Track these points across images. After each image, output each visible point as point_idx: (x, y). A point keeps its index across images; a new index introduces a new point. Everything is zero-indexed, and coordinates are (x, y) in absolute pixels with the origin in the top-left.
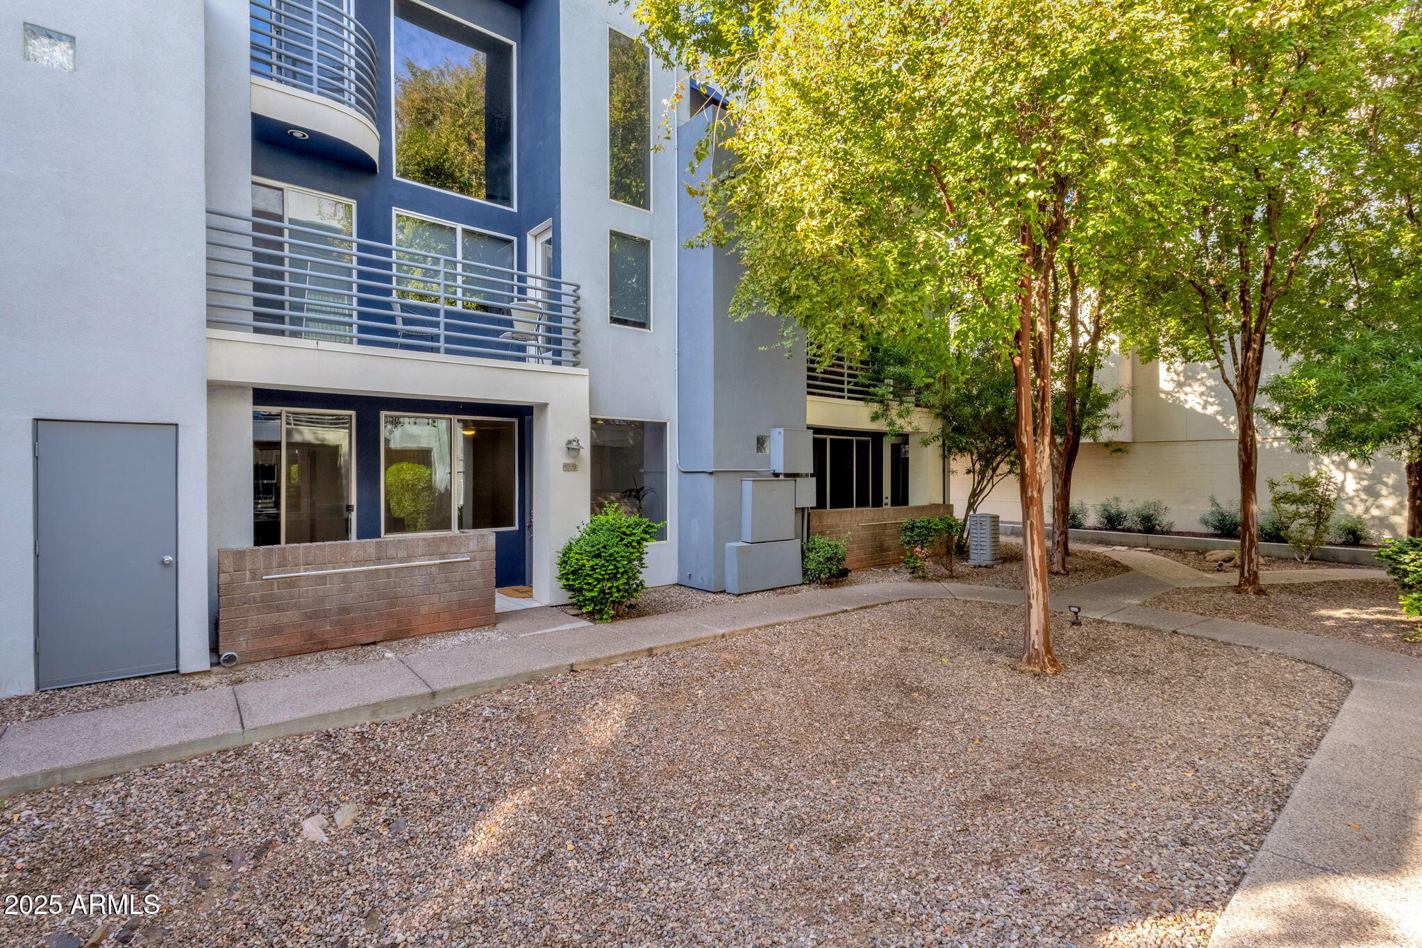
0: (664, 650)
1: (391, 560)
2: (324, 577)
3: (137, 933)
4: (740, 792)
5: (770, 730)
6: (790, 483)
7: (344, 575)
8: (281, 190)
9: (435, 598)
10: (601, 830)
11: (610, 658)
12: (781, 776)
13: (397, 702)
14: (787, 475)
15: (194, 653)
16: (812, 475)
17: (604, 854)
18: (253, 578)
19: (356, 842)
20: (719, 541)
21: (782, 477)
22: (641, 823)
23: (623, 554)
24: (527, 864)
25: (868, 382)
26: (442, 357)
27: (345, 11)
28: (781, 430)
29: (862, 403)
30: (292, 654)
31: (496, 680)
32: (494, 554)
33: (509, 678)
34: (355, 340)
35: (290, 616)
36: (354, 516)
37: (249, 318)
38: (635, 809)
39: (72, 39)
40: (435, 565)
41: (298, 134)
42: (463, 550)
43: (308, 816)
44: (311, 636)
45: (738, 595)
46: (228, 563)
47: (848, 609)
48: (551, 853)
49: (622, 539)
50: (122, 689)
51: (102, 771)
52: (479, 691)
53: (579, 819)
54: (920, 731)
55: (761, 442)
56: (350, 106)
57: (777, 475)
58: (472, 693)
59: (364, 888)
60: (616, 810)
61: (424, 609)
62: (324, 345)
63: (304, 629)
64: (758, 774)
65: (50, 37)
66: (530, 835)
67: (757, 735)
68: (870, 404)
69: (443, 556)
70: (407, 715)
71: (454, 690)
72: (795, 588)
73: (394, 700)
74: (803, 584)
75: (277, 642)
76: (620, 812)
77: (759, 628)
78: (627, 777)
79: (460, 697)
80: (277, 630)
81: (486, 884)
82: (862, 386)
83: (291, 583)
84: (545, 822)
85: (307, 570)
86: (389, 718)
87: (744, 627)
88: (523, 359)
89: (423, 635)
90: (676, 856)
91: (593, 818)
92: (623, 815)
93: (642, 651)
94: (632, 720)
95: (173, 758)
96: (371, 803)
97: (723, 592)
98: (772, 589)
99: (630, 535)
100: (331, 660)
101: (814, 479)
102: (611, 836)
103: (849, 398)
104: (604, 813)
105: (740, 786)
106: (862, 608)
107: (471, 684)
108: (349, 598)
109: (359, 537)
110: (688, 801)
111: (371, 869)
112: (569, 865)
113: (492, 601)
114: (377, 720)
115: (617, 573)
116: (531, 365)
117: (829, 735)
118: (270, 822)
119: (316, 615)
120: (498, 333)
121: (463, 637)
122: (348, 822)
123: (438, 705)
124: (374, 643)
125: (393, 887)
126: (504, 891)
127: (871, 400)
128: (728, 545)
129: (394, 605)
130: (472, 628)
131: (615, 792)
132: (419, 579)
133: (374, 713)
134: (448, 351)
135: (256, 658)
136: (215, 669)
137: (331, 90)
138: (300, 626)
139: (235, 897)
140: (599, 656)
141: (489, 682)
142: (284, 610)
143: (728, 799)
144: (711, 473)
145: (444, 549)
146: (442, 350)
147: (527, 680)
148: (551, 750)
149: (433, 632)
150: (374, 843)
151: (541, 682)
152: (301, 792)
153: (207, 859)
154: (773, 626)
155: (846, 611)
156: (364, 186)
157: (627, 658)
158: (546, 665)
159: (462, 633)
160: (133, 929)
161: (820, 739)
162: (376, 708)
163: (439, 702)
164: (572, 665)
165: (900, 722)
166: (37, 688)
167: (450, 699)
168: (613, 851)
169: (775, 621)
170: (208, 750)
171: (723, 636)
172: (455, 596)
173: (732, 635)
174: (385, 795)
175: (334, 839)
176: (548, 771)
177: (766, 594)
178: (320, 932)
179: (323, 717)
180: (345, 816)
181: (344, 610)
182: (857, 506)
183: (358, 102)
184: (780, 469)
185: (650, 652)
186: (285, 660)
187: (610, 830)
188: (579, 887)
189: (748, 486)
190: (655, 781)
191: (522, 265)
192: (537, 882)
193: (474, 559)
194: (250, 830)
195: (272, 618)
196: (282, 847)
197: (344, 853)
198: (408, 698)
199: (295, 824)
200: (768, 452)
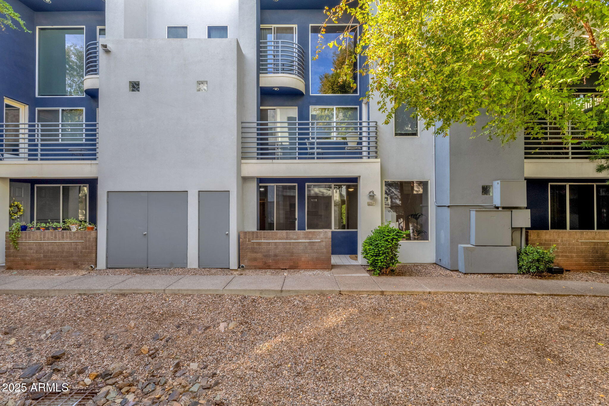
0: (391, 293)
1: (291, 239)
2: (269, 243)
3: (170, 340)
4: (376, 372)
5: (418, 347)
6: (508, 213)
7: (276, 243)
8: (275, 109)
9: (307, 255)
10: (304, 364)
11: (360, 292)
12: (404, 373)
13: (269, 291)
14: (504, 208)
15: (233, 263)
16: (527, 208)
17: (299, 374)
18: (249, 241)
19: (230, 335)
20: (454, 243)
21: (500, 209)
22: (322, 368)
23: (383, 244)
24: (271, 365)
25: (590, 146)
26: (316, 161)
27: (294, 42)
28: (499, 181)
29: (588, 160)
30: (260, 268)
31: (307, 291)
32: (330, 240)
33: (312, 291)
34: (297, 158)
35: (259, 255)
36: (297, 222)
37: (255, 155)
38: (324, 361)
39: (207, 82)
40: (307, 242)
41: (276, 89)
42: (318, 237)
43: (223, 322)
44: (265, 263)
45: (465, 274)
46: (242, 236)
47: (537, 293)
48: (281, 365)
49: (384, 238)
50: (213, 271)
51: (190, 293)
52: (299, 294)
53: (300, 356)
54: (528, 383)
55: (486, 190)
56: (296, 75)
57: (498, 208)
58: (296, 294)
59: (222, 351)
60: (316, 358)
61: (303, 259)
62: (274, 161)
63: (263, 260)
64: (393, 367)
65: (202, 83)
66: (279, 355)
67: (408, 348)
68: (594, 161)
69: (310, 239)
70: (272, 296)
71: (289, 291)
72: (510, 275)
73: (268, 290)
74: (518, 274)
75: (255, 263)
76: (317, 359)
77: (456, 293)
78: (330, 346)
79: (291, 294)
80: (255, 259)
81: (253, 366)
82: (586, 148)
83: (259, 244)
84: (287, 352)
85: (264, 240)
86: (266, 296)
87: (447, 290)
88: (361, 158)
89: (302, 269)
90: (324, 388)
91: (305, 357)
92: (317, 361)
93: (377, 291)
94: (349, 321)
95: (205, 293)
96: (242, 324)
97: (457, 271)
98: (492, 274)
99: (387, 236)
100: (269, 272)
101: (529, 211)
102: (307, 368)
103: (573, 158)
104: (310, 358)
105: (378, 369)
106: (550, 295)
107: (296, 290)
108: (277, 251)
109: (298, 230)
110: (348, 366)
111: (228, 347)
112: (284, 372)
113: (330, 259)
114: (261, 296)
115: (379, 253)
116: (365, 160)
117: (454, 362)
118: (213, 320)
119: (267, 256)
120: (344, 148)
121: (315, 272)
122: (231, 328)
123: (283, 295)
124: (286, 269)
125: (230, 354)
126: (257, 371)
127: (596, 158)
128: (460, 245)
129: (292, 256)
130: (321, 269)
131: (321, 350)
132: (301, 247)
133: (261, 293)
134: (318, 158)
135: (249, 268)
136: (239, 269)
137: (288, 71)
138: (262, 259)
139: (193, 340)
140: (354, 289)
141: (303, 291)
142: (257, 253)
143: (368, 373)
144: (449, 207)
145: (310, 236)
146: (316, 158)
147: (319, 294)
148: (308, 324)
149: (306, 268)
150: (234, 338)
151: (324, 295)
152: (225, 314)
153: (194, 326)
154: (467, 293)
155: (535, 295)
156: (300, 101)
157: (369, 293)
158: (328, 289)
159: (317, 270)
160: (170, 339)
161: (447, 362)
162: (262, 291)
163: (284, 294)
164: (340, 291)
165: (516, 372)
166: (199, 267)
167: (287, 294)
168: (303, 374)
169: (470, 291)
170: (214, 293)
171: (430, 293)
172: (315, 255)
173: (436, 293)
174: (246, 323)
175: (225, 332)
176: (301, 332)
177: (484, 276)
178: (204, 360)
179: (245, 290)
180: (232, 326)
181: (276, 255)
182: (598, 228)
183: (299, 73)
184: (498, 205)
185: (382, 293)
186: (258, 270)
187: (307, 365)
188: (281, 382)
189: (473, 214)
190: (340, 351)
191: (361, 119)
192: (268, 374)
193: (322, 241)
194: (206, 321)
195: (254, 255)
196: (212, 329)
197: (224, 337)
198: (273, 291)
199: (219, 323)
200: (491, 194)
